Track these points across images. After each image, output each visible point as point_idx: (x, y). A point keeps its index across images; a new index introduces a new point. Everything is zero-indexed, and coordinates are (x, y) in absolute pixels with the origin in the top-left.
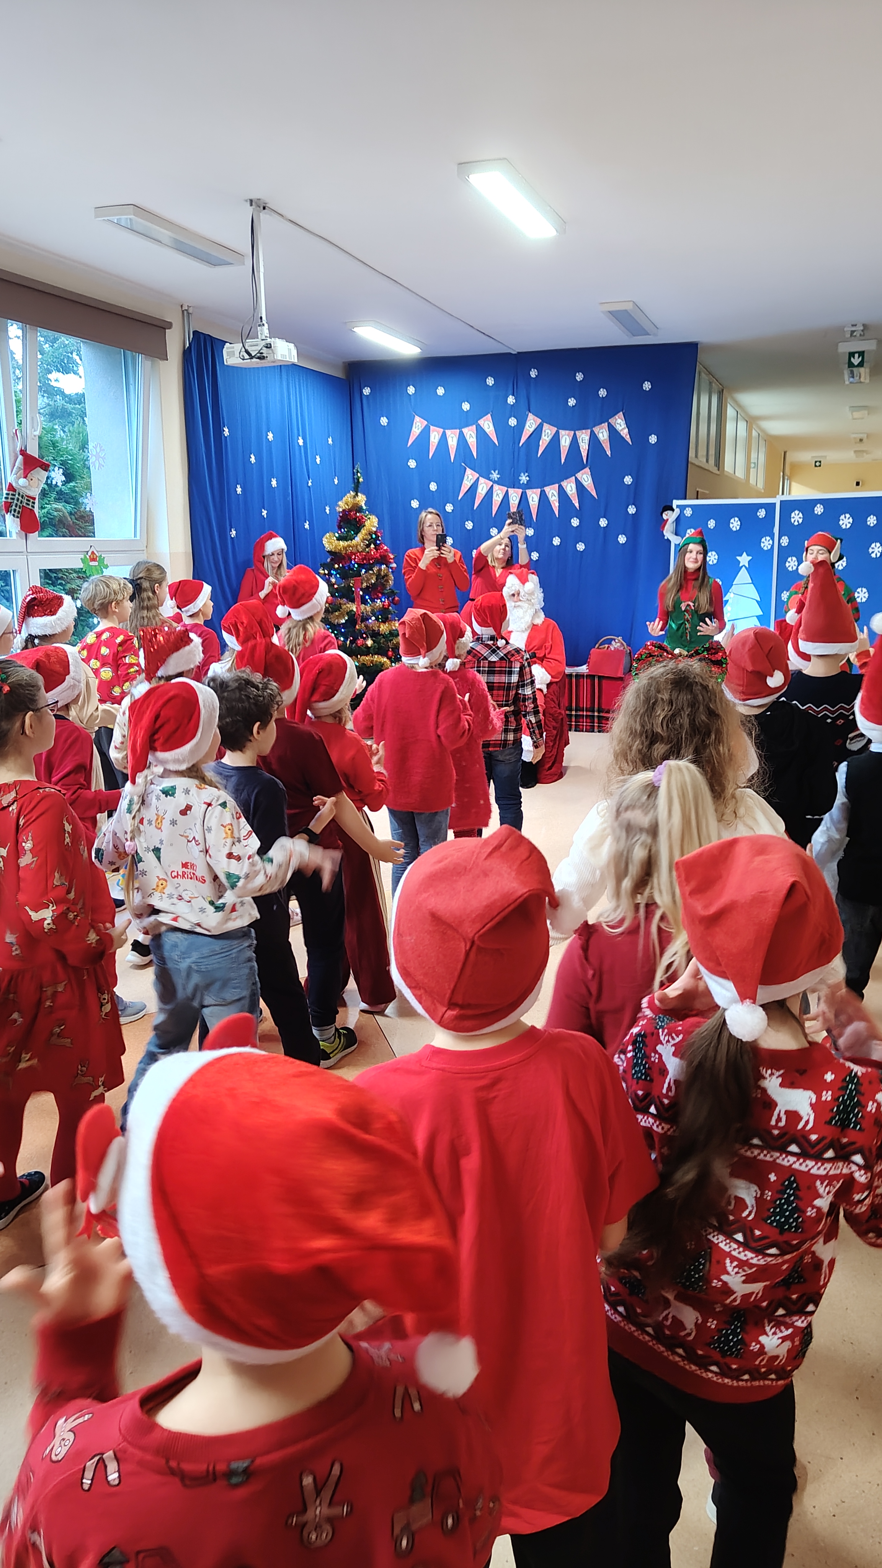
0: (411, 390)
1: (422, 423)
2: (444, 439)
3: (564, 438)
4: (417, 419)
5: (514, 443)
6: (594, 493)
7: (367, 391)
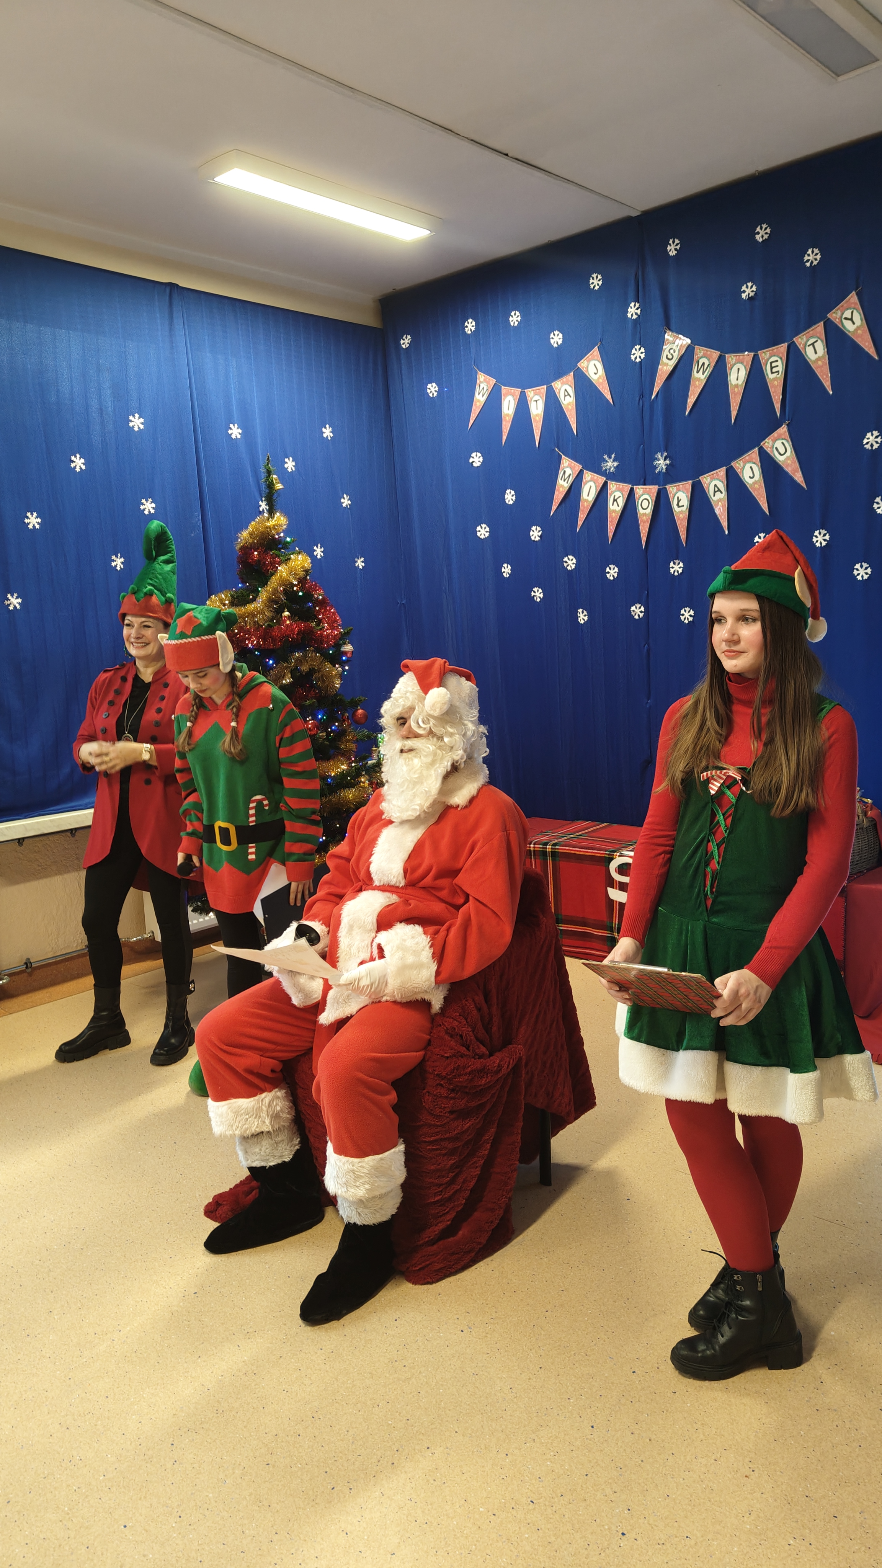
0: (470, 326)
1: (488, 383)
2: (523, 406)
3: (735, 369)
4: (481, 377)
5: (642, 396)
6: (799, 477)
7: (405, 342)
